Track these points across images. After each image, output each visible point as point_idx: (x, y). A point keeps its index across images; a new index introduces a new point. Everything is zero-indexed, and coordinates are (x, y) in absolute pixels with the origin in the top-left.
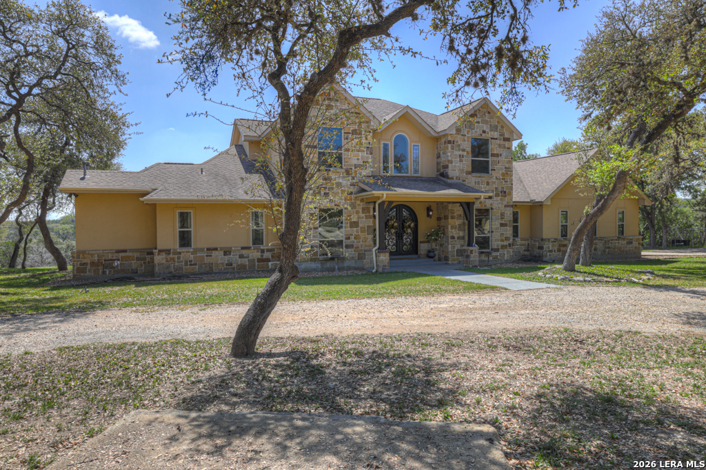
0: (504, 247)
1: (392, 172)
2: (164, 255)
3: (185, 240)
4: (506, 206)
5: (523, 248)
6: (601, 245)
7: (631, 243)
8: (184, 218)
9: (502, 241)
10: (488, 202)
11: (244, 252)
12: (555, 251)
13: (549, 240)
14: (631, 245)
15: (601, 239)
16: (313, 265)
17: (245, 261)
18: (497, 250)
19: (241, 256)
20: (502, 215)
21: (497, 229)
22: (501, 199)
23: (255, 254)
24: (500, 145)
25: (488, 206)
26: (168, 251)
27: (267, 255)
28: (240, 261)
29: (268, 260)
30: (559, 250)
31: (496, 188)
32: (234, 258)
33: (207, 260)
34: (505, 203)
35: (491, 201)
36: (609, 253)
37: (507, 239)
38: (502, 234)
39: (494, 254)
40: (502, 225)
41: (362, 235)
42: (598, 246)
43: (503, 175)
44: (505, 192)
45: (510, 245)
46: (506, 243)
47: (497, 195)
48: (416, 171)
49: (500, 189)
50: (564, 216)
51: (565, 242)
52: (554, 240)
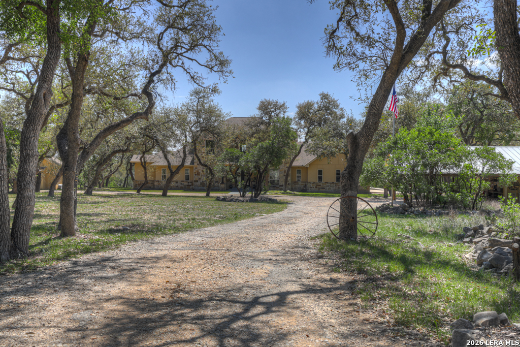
2: (157, 183)
5: (303, 186)
8: (164, 171)
9: (284, 182)
11: (182, 183)
12: (313, 188)
13: (310, 182)
17: (183, 186)
19: (181, 184)
20: (285, 171)
21: (282, 177)
23: (186, 183)
26: (158, 181)
27: (190, 184)
28: (181, 185)
29: (190, 186)
30: (316, 187)
32: (179, 184)
38: (284, 179)
39: (281, 187)
40: (284, 175)
50: (320, 172)
51: (320, 184)
52: (314, 183)
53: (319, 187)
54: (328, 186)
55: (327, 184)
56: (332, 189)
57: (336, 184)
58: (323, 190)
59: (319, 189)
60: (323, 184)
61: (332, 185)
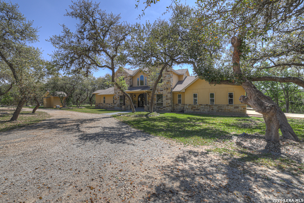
0: (167, 106)
1: (140, 85)
3: (104, 102)
4: (168, 93)
6: (216, 108)
7: (238, 108)
8: (104, 98)
9: (167, 104)
10: (161, 92)
12: (190, 109)
13: (186, 105)
14: (237, 109)
15: (216, 105)
16: (118, 108)
18: (165, 107)
19: (111, 105)
20: (167, 96)
21: (165, 100)
22: (166, 91)
23: (113, 105)
24: (165, 74)
25: (161, 93)
26: (102, 104)
30: (192, 109)
31: (164, 88)
33: (107, 106)
34: (168, 92)
35: (162, 92)
36: (221, 112)
37: (168, 104)
38: (167, 102)
39: (164, 108)
40: (166, 99)
41: (128, 102)
42: (214, 108)
43: (167, 83)
44: (168, 89)
45: (170, 106)
46: (168, 105)
47: (165, 90)
48: (146, 84)
49: (166, 88)
50: (195, 96)
51: (195, 106)
52: (190, 105)
53: (194, 108)
54: (203, 108)
55: (201, 106)
56: (206, 110)
57: (210, 106)
58: (198, 111)
59: (194, 110)
60: (197, 106)
61: (206, 107)
